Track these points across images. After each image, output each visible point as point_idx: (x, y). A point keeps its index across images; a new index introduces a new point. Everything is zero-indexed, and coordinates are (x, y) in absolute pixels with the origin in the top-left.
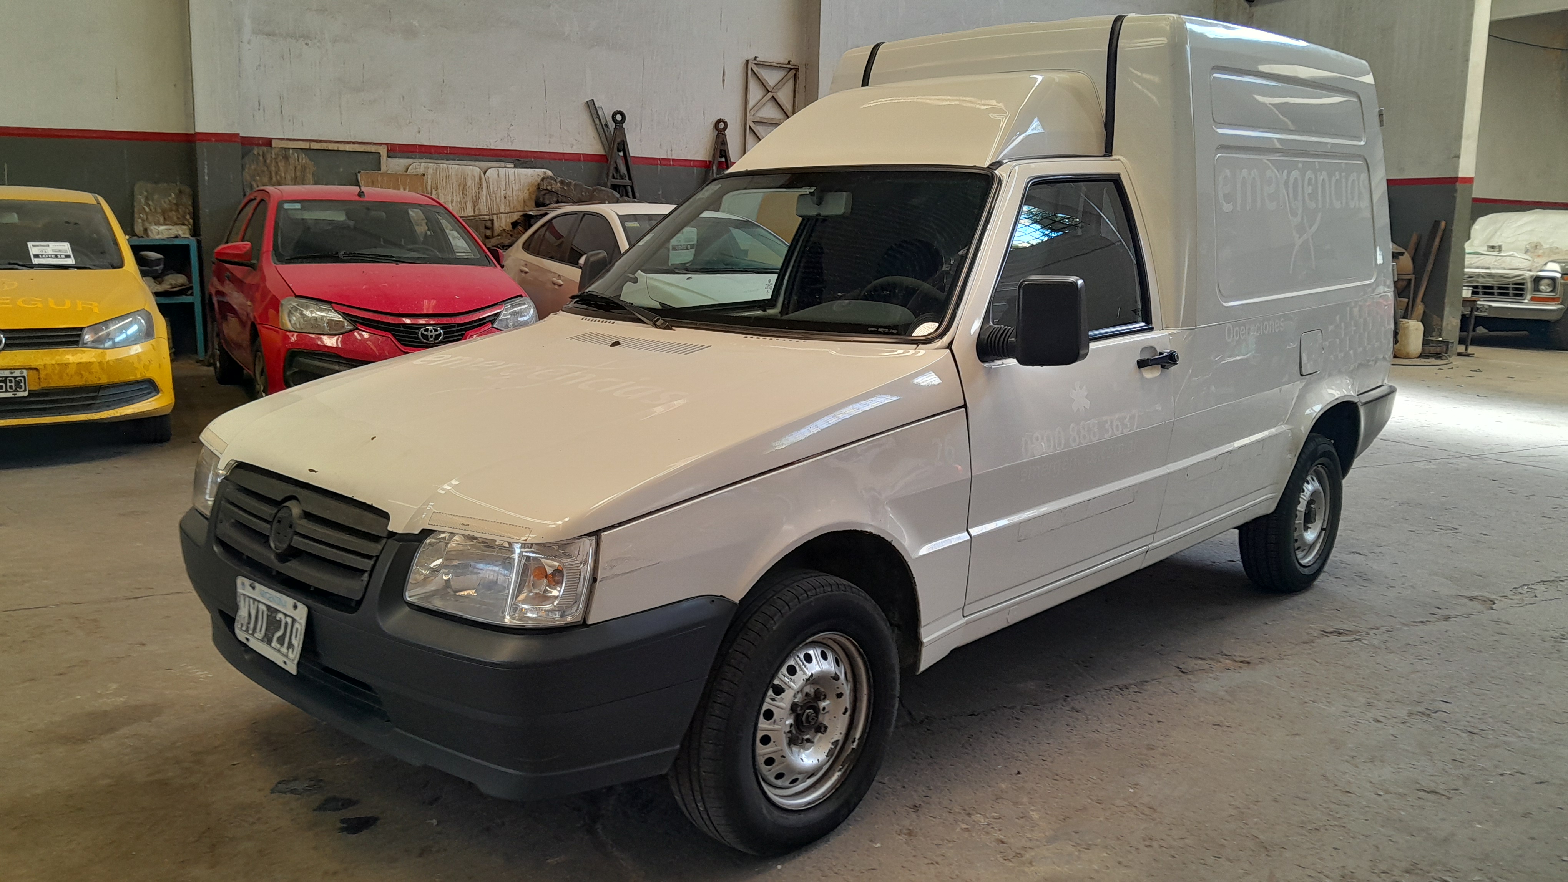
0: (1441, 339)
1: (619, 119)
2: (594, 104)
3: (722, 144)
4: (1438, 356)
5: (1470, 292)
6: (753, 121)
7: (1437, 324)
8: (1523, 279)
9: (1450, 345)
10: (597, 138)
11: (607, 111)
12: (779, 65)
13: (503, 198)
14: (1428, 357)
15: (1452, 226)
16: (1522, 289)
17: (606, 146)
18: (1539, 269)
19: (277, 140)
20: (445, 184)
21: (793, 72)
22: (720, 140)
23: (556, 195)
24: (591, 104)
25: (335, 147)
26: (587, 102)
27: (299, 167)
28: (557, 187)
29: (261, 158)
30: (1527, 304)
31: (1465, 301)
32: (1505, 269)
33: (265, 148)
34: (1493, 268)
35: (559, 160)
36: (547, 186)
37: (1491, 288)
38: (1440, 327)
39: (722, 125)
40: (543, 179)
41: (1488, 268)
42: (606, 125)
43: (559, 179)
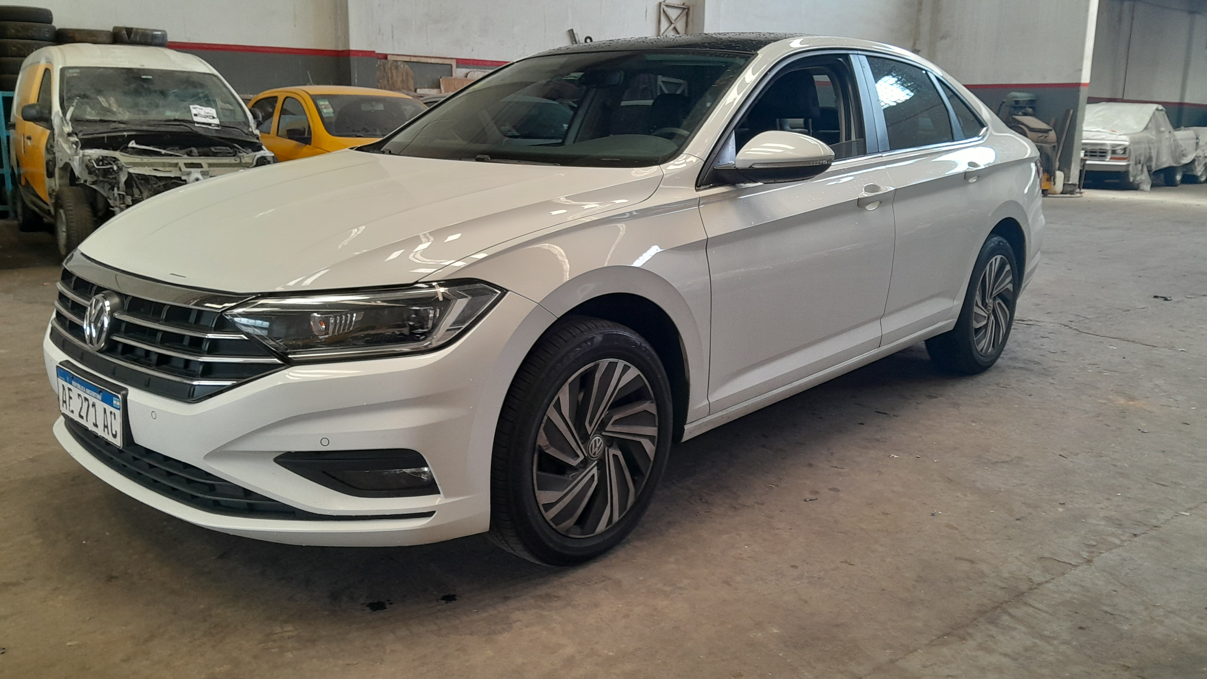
0: (1070, 183)
8: (1105, 146)
9: (1074, 187)
11: (581, 36)
12: (678, 6)
14: (1065, 193)
15: (1077, 113)
16: (1105, 153)
18: (1115, 140)
19: (391, 56)
21: (686, 11)
24: (571, 32)
25: (424, 60)
27: (404, 74)
29: (382, 68)
30: (1108, 162)
31: (1082, 160)
32: (1095, 140)
33: (384, 61)
34: (1089, 140)
38: (1070, 176)
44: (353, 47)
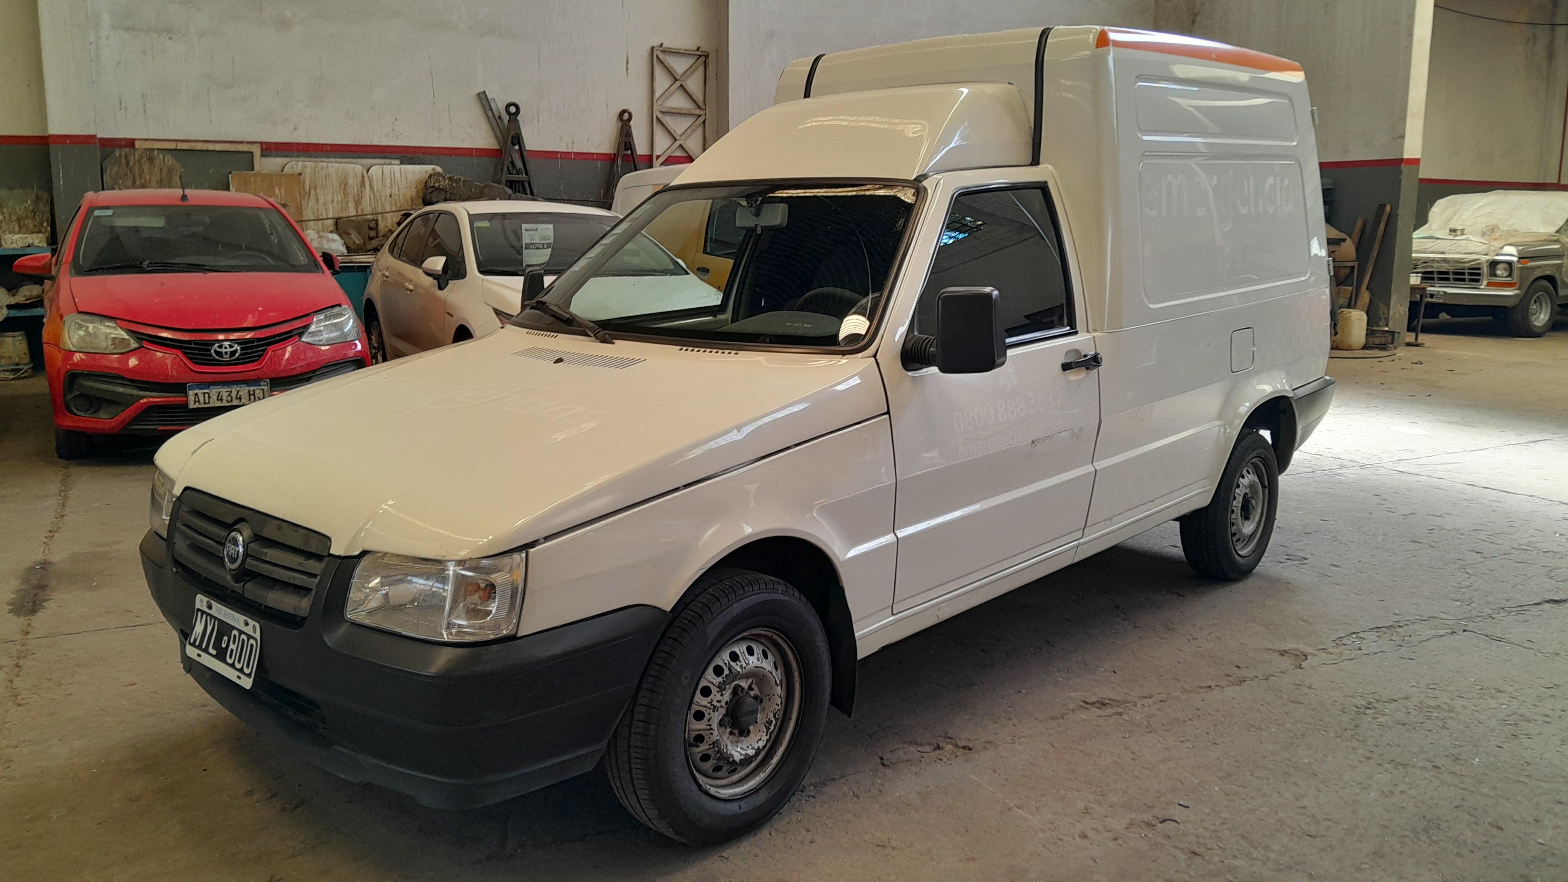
0: (1387, 329)
1: (513, 111)
2: (486, 96)
3: (627, 136)
4: (1383, 347)
5: (1419, 279)
6: (661, 112)
7: (1384, 314)
8: (1479, 264)
9: (1396, 335)
10: (490, 130)
11: (500, 103)
12: (687, 52)
13: (388, 196)
14: (1371, 348)
15: (1397, 210)
16: (1479, 274)
17: (501, 140)
18: (1496, 253)
19: (141, 141)
20: (324, 183)
21: (703, 59)
22: (625, 132)
23: (444, 192)
24: (482, 96)
25: (204, 147)
26: (479, 94)
27: (165, 169)
28: (444, 183)
29: (123, 161)
30: (1483, 290)
31: (1414, 289)
32: (1460, 253)
33: (127, 150)
34: (1449, 253)
35: (449, 155)
36: (434, 183)
37: (1447, 273)
38: (1386, 316)
39: (626, 116)
40: (430, 176)
41: (1443, 253)
42: (500, 117)
43: (448, 176)
44: (54, 129)
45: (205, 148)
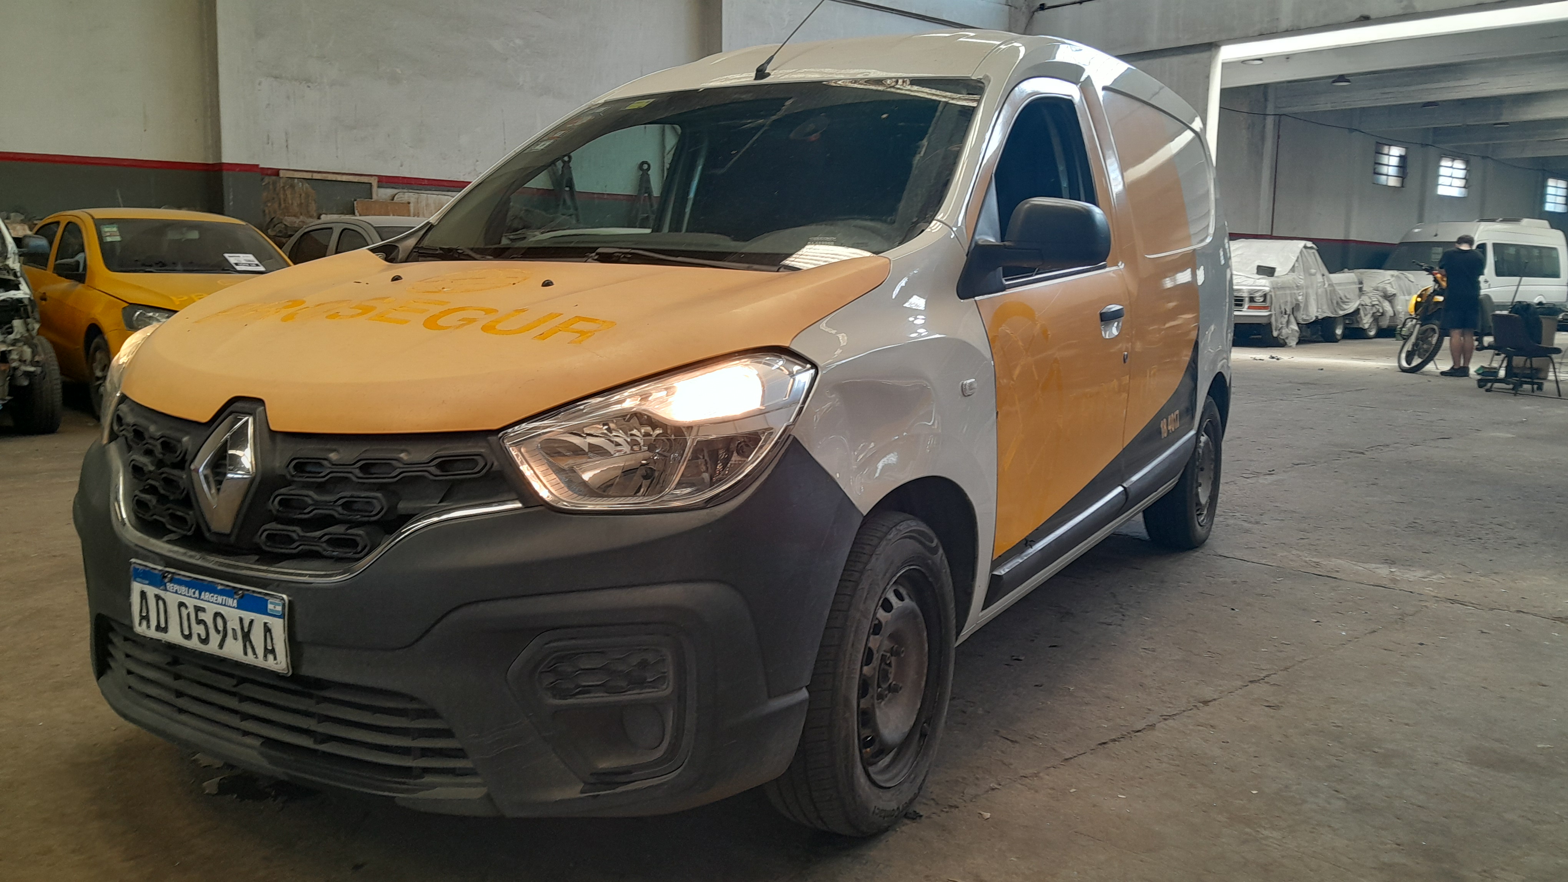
3: (645, 182)
8: (1245, 292)
16: (1241, 301)
17: (555, 183)
19: (284, 171)
22: (644, 179)
25: (333, 177)
27: (303, 195)
29: (271, 187)
30: (1246, 312)
33: (274, 178)
39: (645, 167)
44: (227, 158)
45: (334, 179)
